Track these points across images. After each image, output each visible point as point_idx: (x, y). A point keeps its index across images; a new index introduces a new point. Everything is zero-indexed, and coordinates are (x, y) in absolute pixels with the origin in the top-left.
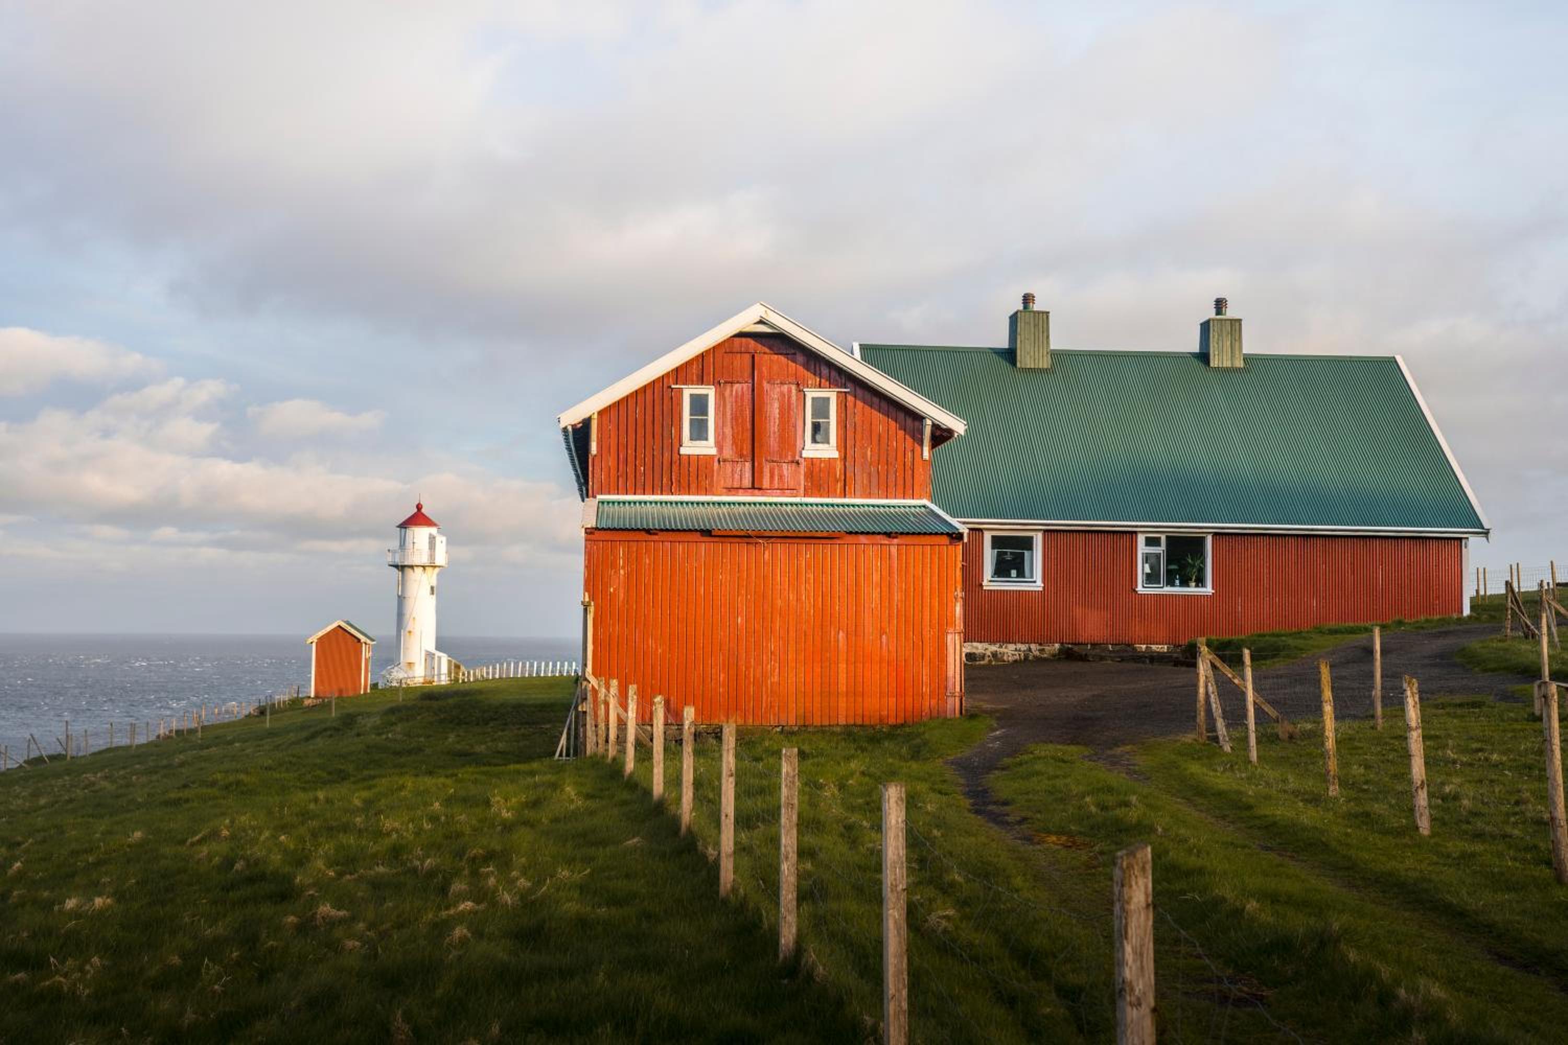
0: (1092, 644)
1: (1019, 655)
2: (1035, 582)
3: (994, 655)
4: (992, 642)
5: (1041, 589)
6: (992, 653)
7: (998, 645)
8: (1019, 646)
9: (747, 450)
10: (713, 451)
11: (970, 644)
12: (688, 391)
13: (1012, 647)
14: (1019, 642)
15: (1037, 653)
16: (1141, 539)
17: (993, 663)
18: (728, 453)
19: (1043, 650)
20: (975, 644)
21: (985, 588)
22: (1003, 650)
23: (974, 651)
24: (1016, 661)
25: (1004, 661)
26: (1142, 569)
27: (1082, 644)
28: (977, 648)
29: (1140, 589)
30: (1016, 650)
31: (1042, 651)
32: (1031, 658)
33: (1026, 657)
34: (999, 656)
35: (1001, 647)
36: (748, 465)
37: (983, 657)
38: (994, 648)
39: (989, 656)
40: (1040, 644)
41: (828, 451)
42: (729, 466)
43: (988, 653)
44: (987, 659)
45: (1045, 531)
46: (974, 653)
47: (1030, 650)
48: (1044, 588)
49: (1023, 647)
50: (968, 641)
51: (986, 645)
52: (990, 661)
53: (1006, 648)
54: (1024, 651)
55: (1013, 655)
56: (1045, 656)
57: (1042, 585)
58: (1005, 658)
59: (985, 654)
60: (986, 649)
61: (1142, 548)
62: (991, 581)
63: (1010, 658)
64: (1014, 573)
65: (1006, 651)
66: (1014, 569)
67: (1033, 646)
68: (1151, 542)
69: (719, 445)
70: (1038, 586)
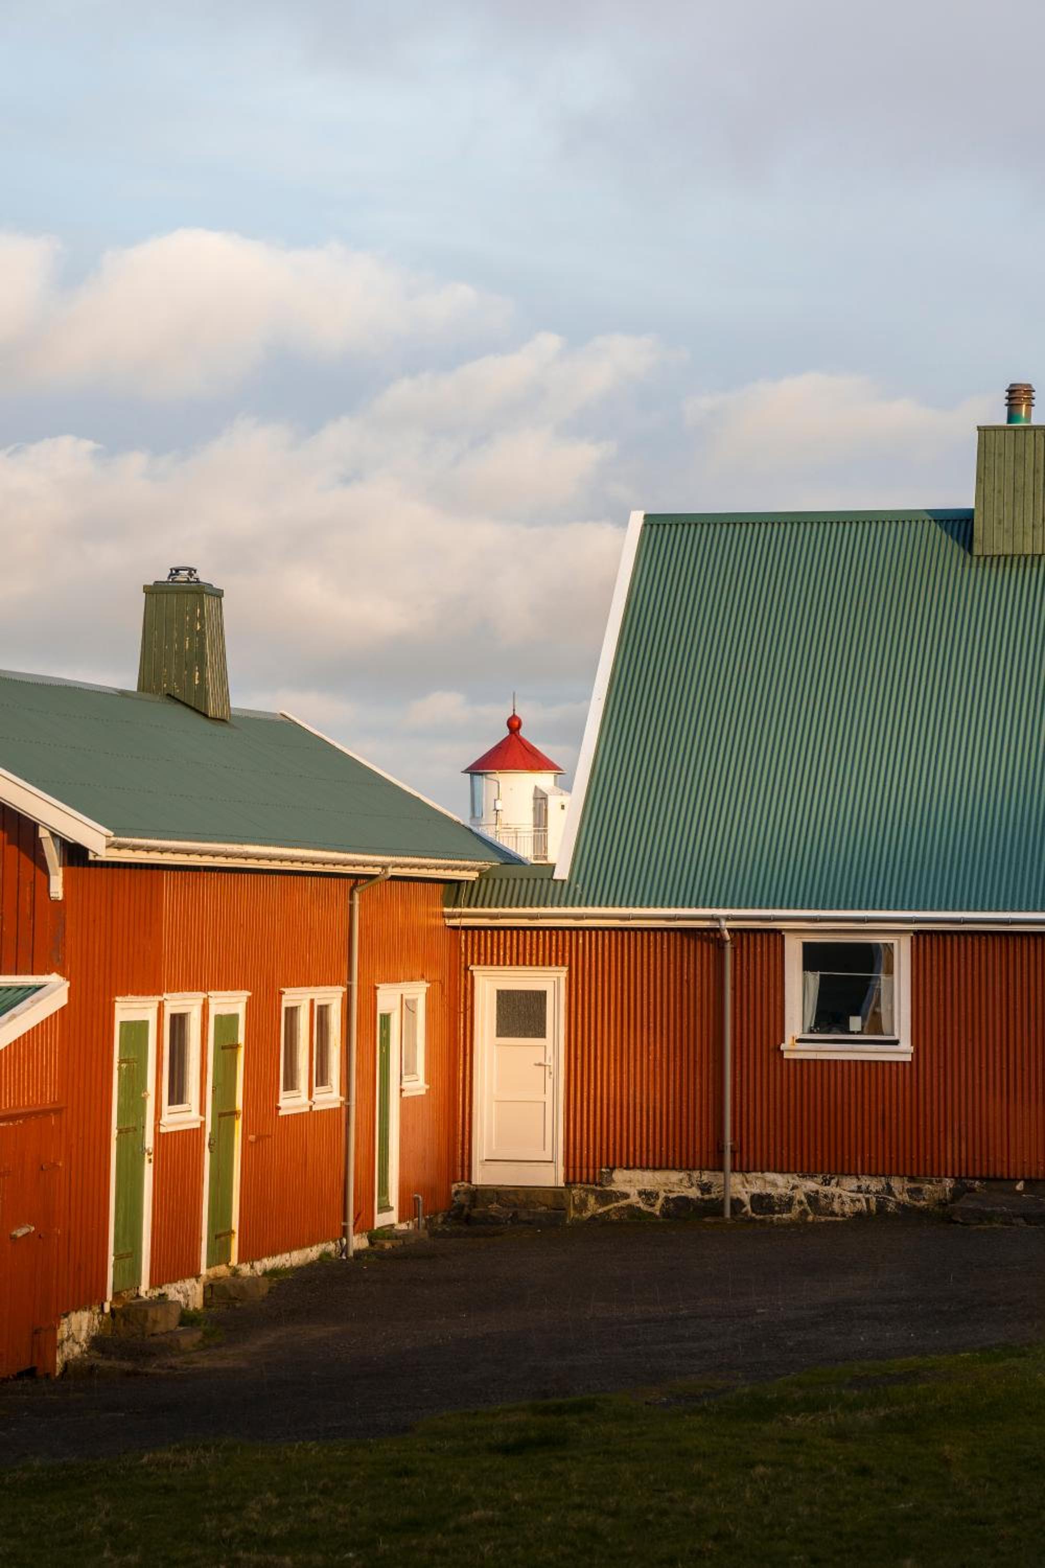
0: (1028, 1182)
1: (867, 1200)
2: (896, 1043)
3: (812, 1199)
4: (807, 1173)
5: (908, 1058)
6: (807, 1196)
7: (819, 1179)
8: (866, 1181)
11: (759, 1174)
13: (851, 1183)
14: (863, 1174)
15: (905, 1197)
17: (810, 1218)
19: (919, 1191)
20: (770, 1176)
21: (785, 1057)
22: (832, 1189)
23: (769, 1190)
24: (859, 1214)
25: (833, 1214)
27: (1002, 1179)
28: (775, 1185)
30: (859, 1190)
31: (915, 1193)
32: (891, 1207)
33: (881, 1205)
34: (823, 1202)
35: (826, 1183)
37: (788, 1204)
38: (811, 1185)
39: (801, 1203)
40: (912, 1179)
43: (799, 1195)
44: (797, 1209)
45: (917, 933)
46: (769, 1196)
47: (889, 1190)
48: (916, 1054)
49: (876, 1185)
50: (755, 1170)
51: (794, 1180)
52: (804, 1213)
53: (838, 1184)
54: (877, 1192)
55: (853, 1201)
56: (923, 1203)
57: (911, 1049)
58: (836, 1207)
59: (791, 1199)
60: (794, 1187)
62: (800, 1041)
63: (847, 1209)
64: (855, 1023)
65: (837, 1191)
66: (855, 1015)
67: (896, 1184)
70: (904, 1051)
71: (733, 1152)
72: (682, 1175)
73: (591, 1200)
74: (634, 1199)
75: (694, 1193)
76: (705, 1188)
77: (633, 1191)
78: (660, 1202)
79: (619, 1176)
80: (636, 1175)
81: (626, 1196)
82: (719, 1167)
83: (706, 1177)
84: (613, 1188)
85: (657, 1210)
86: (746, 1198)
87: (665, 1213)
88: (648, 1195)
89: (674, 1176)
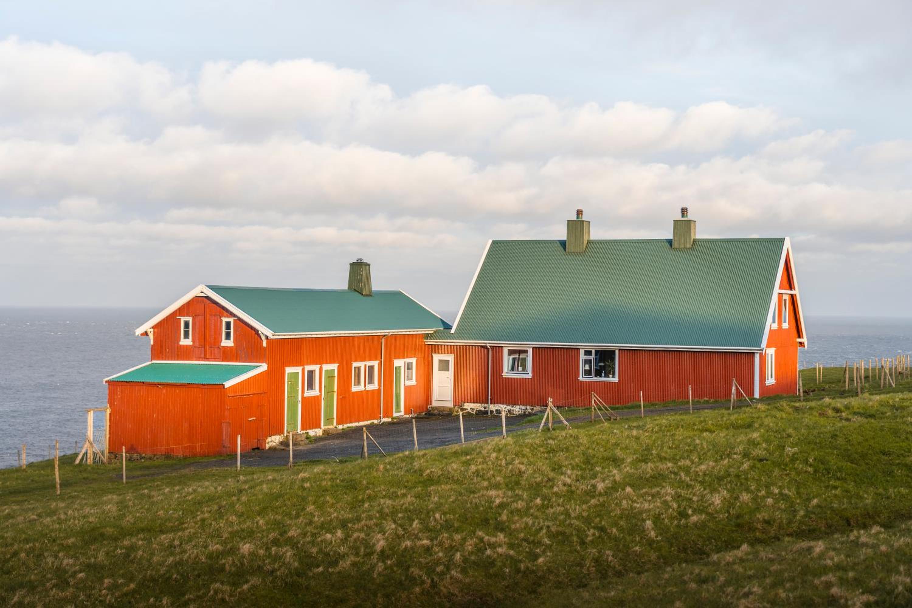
1: (521, 411)
2: (528, 374)
3: (509, 411)
4: (508, 404)
5: (531, 377)
8: (521, 407)
9: (203, 344)
10: (191, 343)
11: (497, 405)
12: (183, 319)
13: (518, 407)
14: (520, 405)
15: (530, 411)
16: (582, 352)
17: (509, 415)
18: (197, 344)
19: (533, 409)
20: (500, 405)
21: (503, 377)
22: (514, 408)
23: (499, 409)
24: (519, 414)
26: (582, 367)
28: (500, 407)
29: (581, 378)
30: (520, 409)
31: (532, 409)
32: (527, 413)
33: (524, 412)
34: (511, 412)
35: (512, 407)
36: (203, 349)
38: (509, 407)
39: (506, 412)
40: (531, 406)
41: (230, 343)
42: (196, 349)
43: (506, 410)
45: (533, 347)
47: (527, 409)
48: (533, 376)
49: (523, 407)
51: (505, 406)
52: (507, 414)
54: (524, 409)
55: (518, 411)
58: (514, 413)
59: (504, 411)
60: (505, 408)
61: (582, 356)
62: (507, 373)
63: (517, 413)
64: (520, 369)
66: (520, 367)
67: (528, 407)
68: (588, 353)
69: (193, 340)
70: (530, 376)
71: (491, 399)
72: (480, 404)
73: (459, 410)
74: (469, 410)
75: (483, 409)
76: (485, 408)
77: (469, 408)
78: (475, 411)
79: (466, 404)
80: (470, 404)
81: (467, 409)
82: (487, 403)
83: (486, 405)
84: (464, 407)
85: (474, 413)
86: (494, 410)
87: (476, 414)
88: (472, 409)
89: (478, 405)
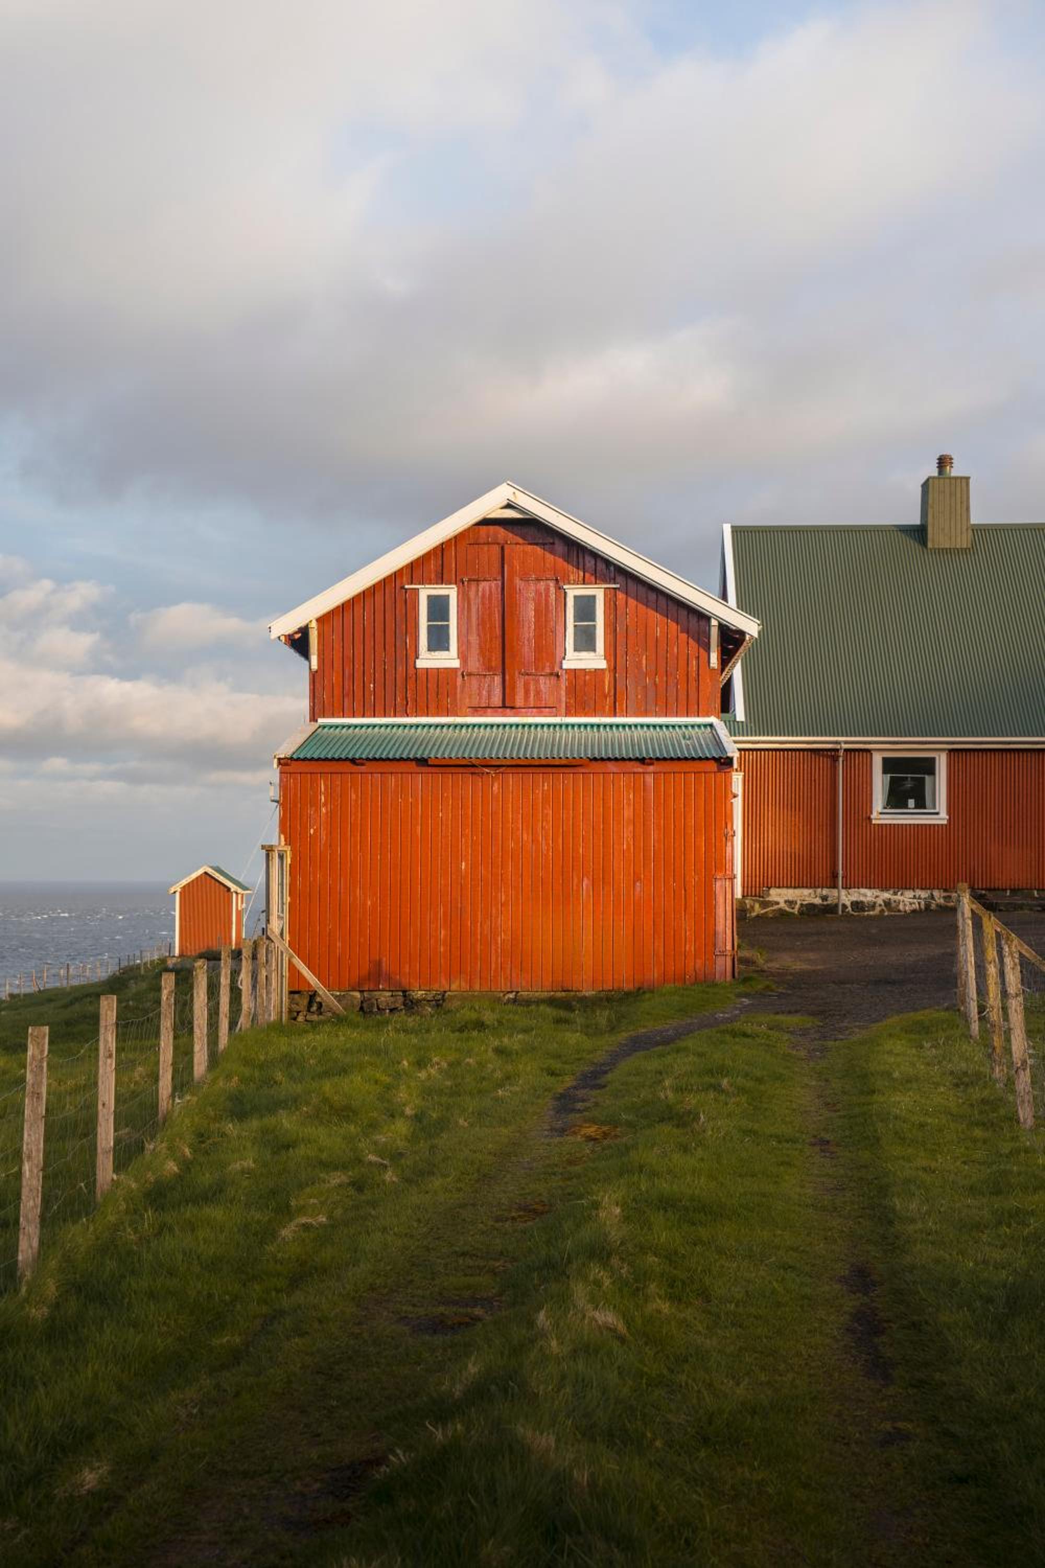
0: (1011, 890)
1: (919, 903)
2: (937, 814)
3: (887, 903)
4: (884, 888)
5: (945, 822)
6: (884, 901)
7: (891, 892)
8: (919, 893)
9: (496, 662)
10: (456, 664)
11: (856, 890)
12: (425, 593)
13: (909, 894)
14: (918, 888)
15: (942, 901)
17: (886, 914)
18: (475, 665)
19: (950, 897)
20: (863, 891)
21: (874, 822)
22: (898, 897)
23: (862, 899)
24: (914, 911)
25: (899, 911)
27: (998, 889)
28: (865, 896)
30: (915, 897)
32: (933, 906)
33: (928, 906)
34: (893, 905)
35: (895, 894)
36: (498, 679)
37: (873, 906)
38: (886, 895)
39: (880, 905)
40: (945, 890)
41: (595, 660)
42: (474, 682)
43: (880, 901)
44: (878, 909)
45: (950, 751)
46: (862, 902)
47: (932, 897)
48: (949, 820)
49: (924, 894)
50: (855, 888)
51: (876, 892)
52: (882, 911)
53: (902, 894)
54: (925, 898)
55: (911, 904)
56: (952, 904)
57: (947, 817)
58: (901, 907)
59: (875, 903)
60: (877, 897)
62: (881, 813)
63: (907, 908)
64: (911, 803)
65: (901, 898)
66: (911, 798)
67: (936, 893)
69: (463, 656)
70: (942, 818)
71: (843, 877)
72: (811, 891)
73: (757, 906)
74: (782, 905)
75: (818, 901)
76: (824, 898)
77: (781, 901)
78: (797, 906)
79: (773, 891)
80: (784, 891)
81: (778, 903)
82: (834, 886)
83: (825, 892)
84: (770, 899)
85: (796, 911)
86: (848, 904)
87: (801, 913)
88: (790, 903)
89: (806, 892)
